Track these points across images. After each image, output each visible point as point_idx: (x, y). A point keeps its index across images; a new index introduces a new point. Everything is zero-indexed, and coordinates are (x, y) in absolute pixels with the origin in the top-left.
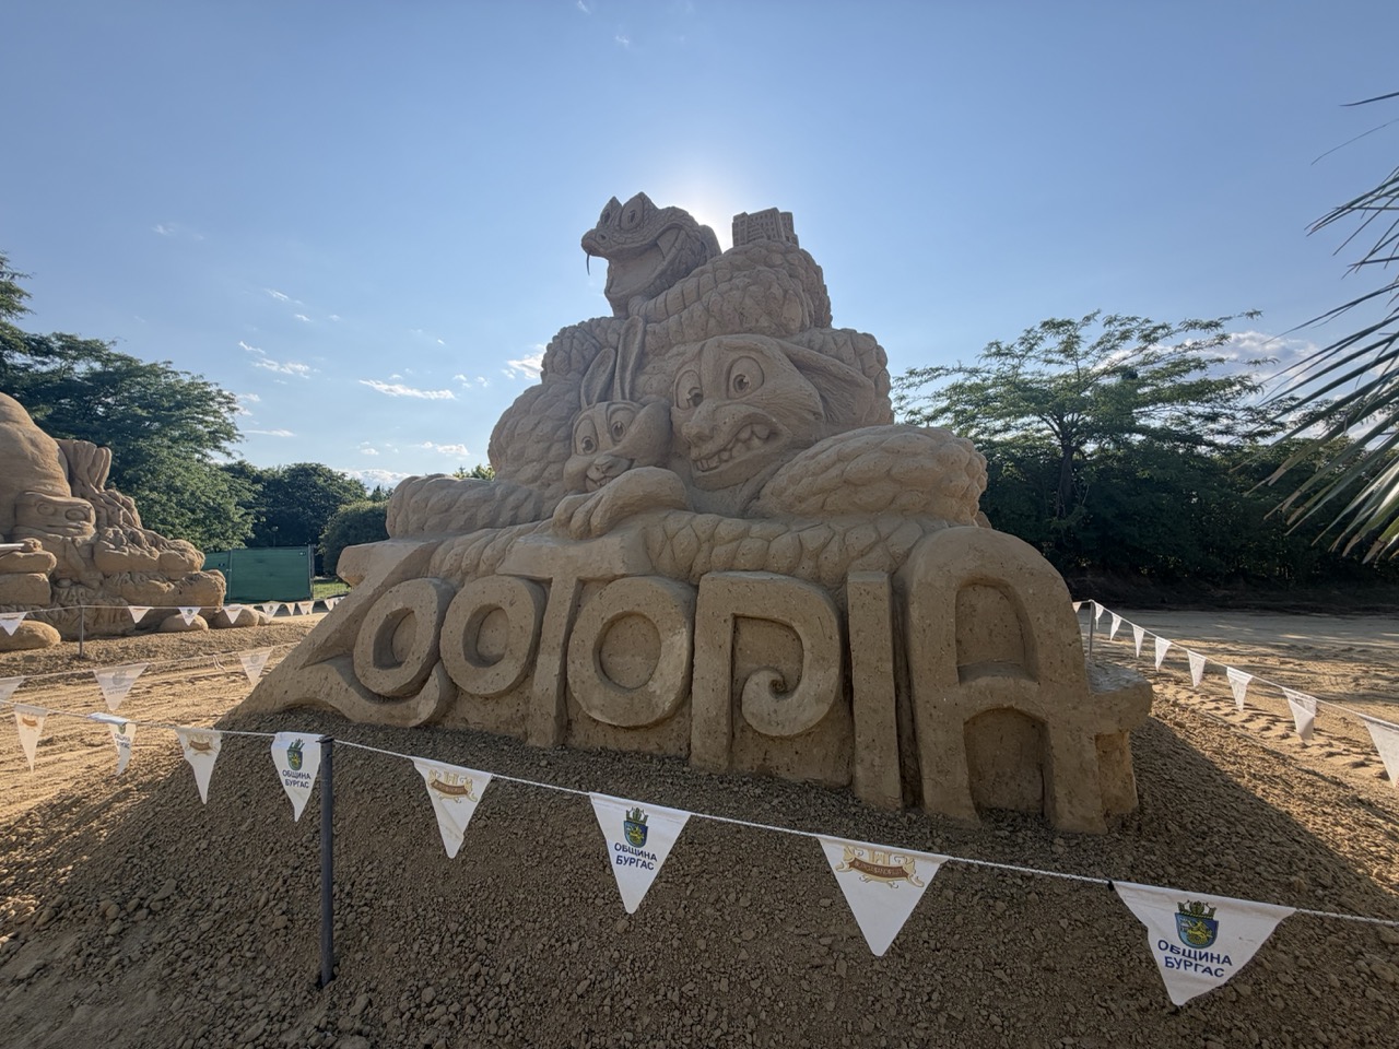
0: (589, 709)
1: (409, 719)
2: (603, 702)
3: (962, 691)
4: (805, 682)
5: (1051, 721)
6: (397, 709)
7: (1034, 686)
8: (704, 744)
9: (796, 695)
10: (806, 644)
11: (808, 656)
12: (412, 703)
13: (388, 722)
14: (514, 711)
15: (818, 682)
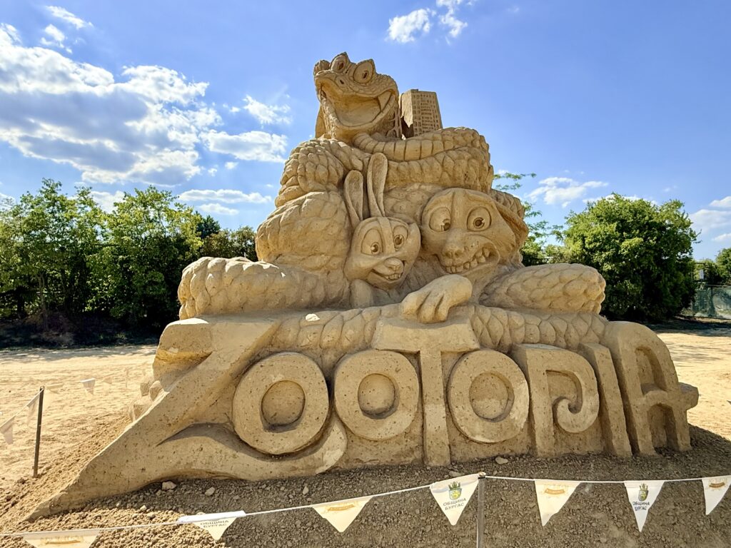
0: (472, 435)
1: (315, 468)
2: (482, 430)
3: (644, 399)
4: (585, 404)
5: (673, 407)
6: (300, 463)
7: (666, 394)
8: (543, 444)
9: (582, 410)
10: (582, 383)
11: (584, 390)
12: (317, 455)
13: (292, 474)
14: (403, 446)
15: (590, 403)
